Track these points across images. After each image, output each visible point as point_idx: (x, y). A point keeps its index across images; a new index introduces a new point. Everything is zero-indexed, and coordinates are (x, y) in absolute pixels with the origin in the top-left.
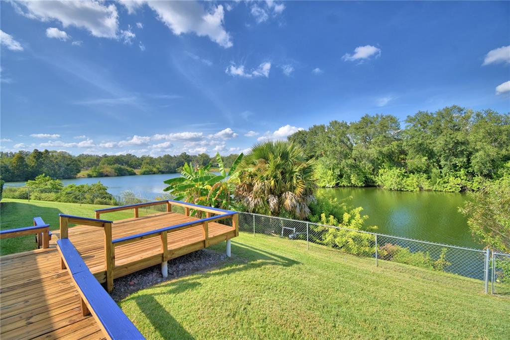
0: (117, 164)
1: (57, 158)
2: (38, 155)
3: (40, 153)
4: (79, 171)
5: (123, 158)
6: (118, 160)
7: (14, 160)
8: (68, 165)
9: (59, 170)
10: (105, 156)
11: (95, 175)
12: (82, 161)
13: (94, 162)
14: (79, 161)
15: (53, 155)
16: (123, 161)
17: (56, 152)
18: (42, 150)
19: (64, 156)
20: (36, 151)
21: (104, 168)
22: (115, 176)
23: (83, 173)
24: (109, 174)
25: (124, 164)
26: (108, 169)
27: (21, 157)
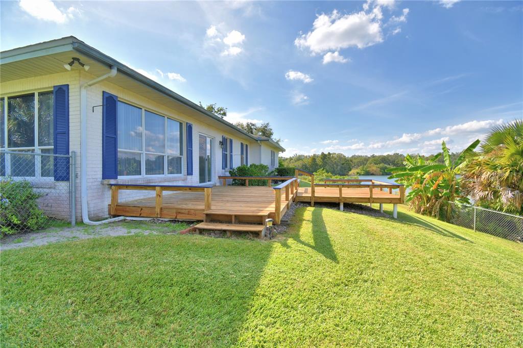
0: (383, 164)
1: (335, 159)
2: (324, 156)
3: (325, 155)
4: (350, 170)
5: (390, 158)
6: (384, 160)
7: (310, 160)
8: (343, 164)
9: (337, 168)
10: (373, 156)
11: (363, 173)
12: (354, 161)
13: (363, 161)
14: (351, 161)
15: (333, 156)
16: (390, 160)
17: (335, 154)
18: (326, 153)
19: (341, 157)
20: (323, 153)
21: (370, 167)
22: (380, 175)
23: (353, 171)
24: (374, 173)
25: (391, 164)
26: (374, 168)
27: (314, 158)
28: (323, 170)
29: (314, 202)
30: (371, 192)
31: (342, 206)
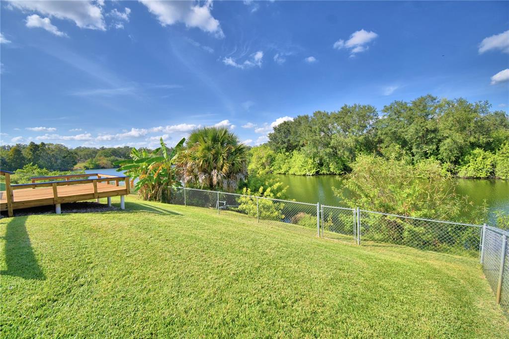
0: (114, 157)
1: (53, 151)
2: (34, 147)
3: (36, 145)
4: (76, 164)
5: (120, 151)
6: (115, 152)
7: (11, 153)
8: (64, 157)
9: (56, 162)
10: (103, 149)
11: (91, 167)
12: (80, 153)
13: (91, 154)
14: (76, 153)
15: (49, 148)
16: (120, 153)
17: (52, 144)
18: (38, 143)
19: (60, 149)
20: (32, 144)
21: (100, 160)
22: (111, 168)
23: (79, 165)
24: (105, 166)
25: (122, 156)
26: (104, 161)
27: (18, 150)
28: (33, 165)
29: (14, 210)
30: (96, 186)
31: (58, 208)
